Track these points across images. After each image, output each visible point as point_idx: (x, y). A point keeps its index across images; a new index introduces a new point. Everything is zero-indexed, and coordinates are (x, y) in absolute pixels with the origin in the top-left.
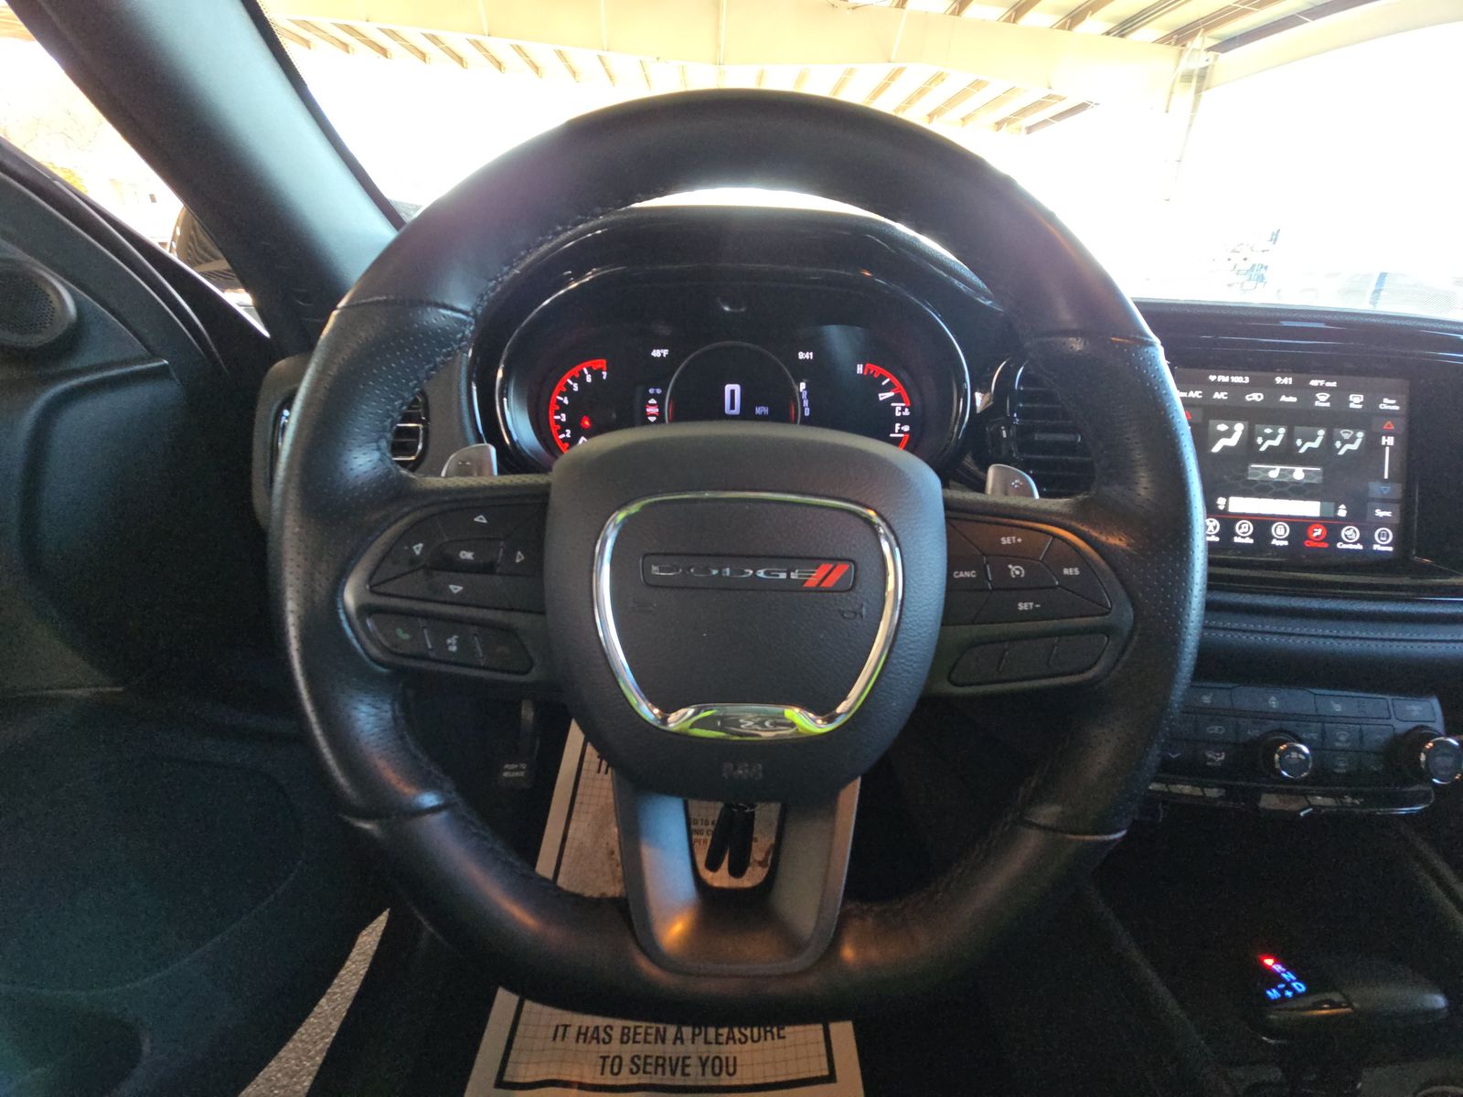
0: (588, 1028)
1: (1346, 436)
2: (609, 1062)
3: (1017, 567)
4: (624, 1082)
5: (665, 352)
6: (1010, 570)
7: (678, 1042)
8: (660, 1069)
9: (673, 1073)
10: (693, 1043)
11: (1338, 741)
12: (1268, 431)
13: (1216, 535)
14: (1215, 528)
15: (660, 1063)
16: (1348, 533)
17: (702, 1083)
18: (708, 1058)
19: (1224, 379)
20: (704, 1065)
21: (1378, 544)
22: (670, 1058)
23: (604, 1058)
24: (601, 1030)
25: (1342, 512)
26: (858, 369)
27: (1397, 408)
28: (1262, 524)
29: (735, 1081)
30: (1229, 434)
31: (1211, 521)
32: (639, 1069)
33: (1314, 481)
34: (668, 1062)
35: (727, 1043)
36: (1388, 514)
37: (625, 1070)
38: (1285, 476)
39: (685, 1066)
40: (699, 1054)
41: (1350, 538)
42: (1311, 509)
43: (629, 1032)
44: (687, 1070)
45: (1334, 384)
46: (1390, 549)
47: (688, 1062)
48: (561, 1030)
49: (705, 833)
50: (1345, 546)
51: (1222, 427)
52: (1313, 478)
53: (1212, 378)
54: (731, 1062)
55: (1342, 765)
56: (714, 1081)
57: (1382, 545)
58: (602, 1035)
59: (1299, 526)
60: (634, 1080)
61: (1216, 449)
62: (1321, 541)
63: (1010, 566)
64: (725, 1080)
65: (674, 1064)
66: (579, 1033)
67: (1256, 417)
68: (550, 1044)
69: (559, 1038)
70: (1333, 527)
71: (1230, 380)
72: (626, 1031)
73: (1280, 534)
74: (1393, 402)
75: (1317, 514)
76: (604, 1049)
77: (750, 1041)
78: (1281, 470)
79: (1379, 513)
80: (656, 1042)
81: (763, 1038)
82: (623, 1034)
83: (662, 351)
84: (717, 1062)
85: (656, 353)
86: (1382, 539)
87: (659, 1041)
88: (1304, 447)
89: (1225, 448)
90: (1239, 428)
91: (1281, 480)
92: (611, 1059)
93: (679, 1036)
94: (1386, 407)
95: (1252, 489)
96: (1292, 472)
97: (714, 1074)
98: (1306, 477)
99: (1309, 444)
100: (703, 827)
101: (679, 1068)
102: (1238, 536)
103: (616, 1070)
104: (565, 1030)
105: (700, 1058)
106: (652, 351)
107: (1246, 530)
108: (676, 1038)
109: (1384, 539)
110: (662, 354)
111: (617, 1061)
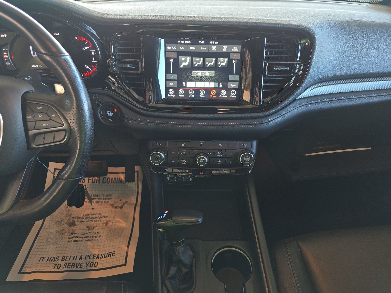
0: (51, 258)
1: (222, 60)
2: (57, 266)
3: (41, 115)
4: (61, 270)
5: (5, 35)
6: (39, 116)
7: (81, 259)
8: (73, 267)
9: (77, 267)
10: (85, 259)
11: (218, 155)
12: (197, 59)
13: (183, 95)
14: (183, 92)
15: (73, 265)
16: (223, 92)
17: (86, 269)
18: (89, 263)
19: (183, 42)
20: (87, 265)
21: (232, 95)
22: (77, 264)
23: (55, 265)
24: (55, 258)
25: (221, 86)
26: (76, 38)
27: (238, 50)
28: (197, 90)
29: (96, 268)
30: (185, 61)
31: (181, 90)
32: (66, 267)
33: (212, 76)
34: (76, 265)
35: (96, 259)
36: (235, 85)
37: (61, 267)
38: (203, 75)
39: (81, 265)
40: (86, 262)
41: (223, 94)
42: (211, 85)
43: (65, 258)
44: (82, 266)
45: (217, 43)
46: (235, 97)
47: (82, 264)
48: (42, 258)
49: (103, 199)
50: (222, 96)
51: (183, 59)
52: (212, 75)
53: (179, 42)
54: (96, 263)
55: (220, 161)
56: (90, 268)
57: (233, 96)
58: (56, 259)
59: (208, 90)
60: (64, 270)
61: (182, 66)
62: (214, 95)
63: (39, 115)
64: (94, 268)
65: (78, 265)
66: (48, 259)
67: (193, 55)
68: (38, 262)
69: (41, 261)
70: (218, 90)
71: (185, 42)
72: (64, 258)
73: (202, 93)
74: (236, 48)
75: (213, 86)
76: (55, 263)
77: (104, 257)
78: (202, 72)
79: (232, 85)
80: (73, 260)
81: (107, 257)
82: (62, 258)
83: (4, 35)
84: (92, 264)
85: (2, 36)
86: (233, 94)
87: (74, 260)
88: (209, 64)
89: (184, 66)
90: (189, 58)
91: (202, 76)
92: (57, 265)
93: (81, 258)
94: (234, 50)
95: (193, 79)
96: (205, 73)
97: (90, 266)
98: (209, 75)
99: (210, 64)
100: (103, 197)
101: (79, 266)
102: (190, 95)
103: (58, 268)
104: (43, 259)
105: (87, 263)
106: (1, 35)
107: (192, 93)
108: (80, 258)
109: (234, 93)
110: (4, 36)
111: (59, 265)
